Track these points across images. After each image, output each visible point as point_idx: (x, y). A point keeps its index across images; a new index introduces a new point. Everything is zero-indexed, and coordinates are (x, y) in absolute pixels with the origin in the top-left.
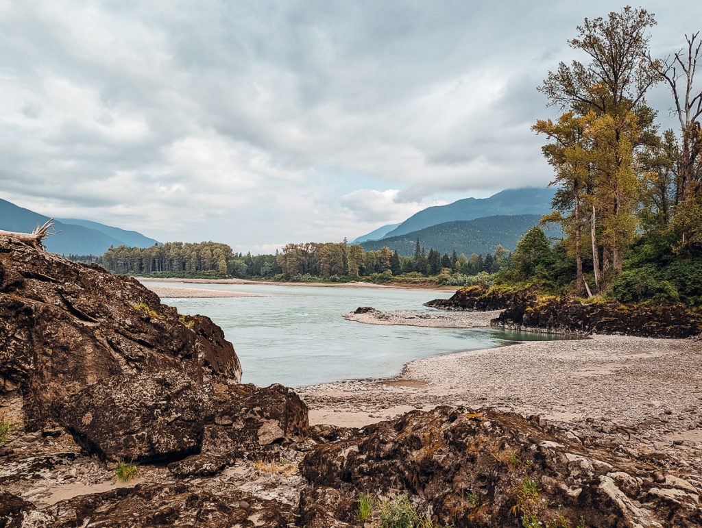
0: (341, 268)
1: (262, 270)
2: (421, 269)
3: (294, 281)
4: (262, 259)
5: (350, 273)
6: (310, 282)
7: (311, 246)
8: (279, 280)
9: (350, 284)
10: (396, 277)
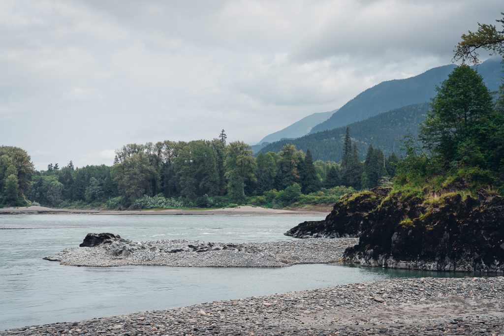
0: (214, 182)
1: (88, 192)
2: (351, 181)
3: (136, 208)
4: (89, 172)
5: (230, 192)
6: (162, 208)
7: (165, 147)
8: (112, 207)
9: (226, 209)
10: (308, 196)
